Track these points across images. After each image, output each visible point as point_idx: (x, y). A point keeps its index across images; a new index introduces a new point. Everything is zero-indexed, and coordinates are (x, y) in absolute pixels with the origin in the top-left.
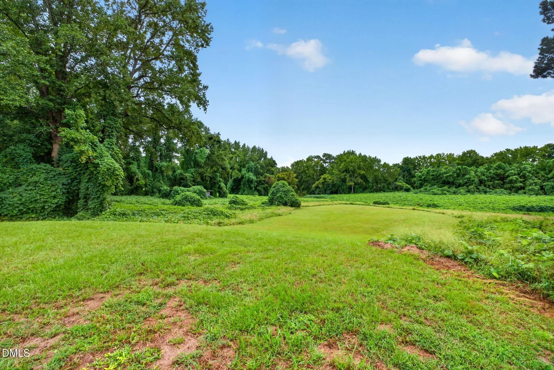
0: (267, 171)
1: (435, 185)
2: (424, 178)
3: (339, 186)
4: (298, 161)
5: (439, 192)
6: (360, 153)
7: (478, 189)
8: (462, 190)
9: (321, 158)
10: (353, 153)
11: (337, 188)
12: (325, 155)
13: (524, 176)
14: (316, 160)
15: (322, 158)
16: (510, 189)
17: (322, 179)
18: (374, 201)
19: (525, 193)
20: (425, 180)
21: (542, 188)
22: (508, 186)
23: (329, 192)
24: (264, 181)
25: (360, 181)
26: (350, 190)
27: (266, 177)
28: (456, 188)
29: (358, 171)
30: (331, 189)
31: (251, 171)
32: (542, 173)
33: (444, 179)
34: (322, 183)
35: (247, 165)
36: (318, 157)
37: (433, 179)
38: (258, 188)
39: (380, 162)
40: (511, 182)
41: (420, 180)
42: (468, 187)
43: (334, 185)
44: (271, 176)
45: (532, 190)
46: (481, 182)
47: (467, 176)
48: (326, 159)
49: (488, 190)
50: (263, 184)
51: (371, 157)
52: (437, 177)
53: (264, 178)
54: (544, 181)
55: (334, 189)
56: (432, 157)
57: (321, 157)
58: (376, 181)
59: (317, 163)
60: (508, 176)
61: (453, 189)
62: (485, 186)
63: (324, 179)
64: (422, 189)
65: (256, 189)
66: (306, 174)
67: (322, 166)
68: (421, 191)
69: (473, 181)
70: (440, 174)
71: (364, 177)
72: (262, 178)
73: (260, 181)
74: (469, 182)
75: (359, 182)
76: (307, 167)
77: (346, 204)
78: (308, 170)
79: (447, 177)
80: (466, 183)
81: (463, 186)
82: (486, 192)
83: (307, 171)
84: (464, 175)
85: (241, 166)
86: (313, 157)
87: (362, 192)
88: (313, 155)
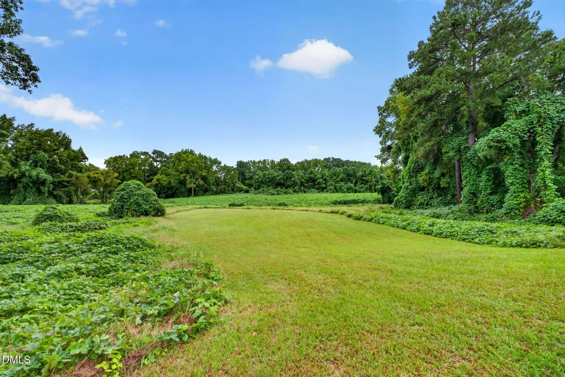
0: (72, 167)
1: (270, 186)
2: (261, 181)
3: (177, 189)
4: (116, 157)
5: (275, 192)
6: (200, 154)
7: (300, 189)
8: (290, 191)
9: (150, 155)
10: (192, 152)
11: (173, 191)
12: (155, 152)
13: (325, 180)
14: (142, 157)
15: (152, 155)
16: (318, 189)
17: (155, 180)
18: (230, 203)
19: (327, 192)
20: (262, 182)
21: (335, 188)
22: (317, 186)
23: (164, 195)
24: (68, 182)
25: (202, 182)
26: (189, 193)
27: (71, 176)
28: (286, 189)
29: (200, 172)
30: (166, 192)
31: (41, 166)
32: (334, 177)
33: (277, 181)
34: (155, 185)
35: (32, 157)
36: (145, 154)
37: (269, 181)
38: (55, 193)
39: (221, 164)
40: (319, 183)
41: (258, 182)
42: (294, 187)
43: (170, 188)
44: (79, 174)
45: (330, 189)
46: (302, 184)
47: (293, 179)
48: (157, 157)
49: (306, 190)
50: (65, 186)
51: (211, 158)
52: (272, 179)
53: (68, 177)
54: (336, 183)
55: (171, 192)
56: (260, 162)
57: (150, 153)
58: (217, 182)
59: (146, 160)
60: (317, 180)
61: (284, 190)
62: (304, 187)
63: (158, 180)
64: (260, 190)
65: (51, 194)
66: (131, 173)
67: (151, 165)
68: (259, 192)
69: (297, 183)
70: (274, 177)
71: (204, 179)
72: (64, 178)
73: (60, 183)
74: (294, 185)
75: (201, 184)
76: (132, 165)
77: (200, 208)
78: (133, 168)
79: (279, 179)
80: (292, 184)
81: (290, 187)
82: (305, 192)
83: (132, 170)
84: (291, 178)
85: (17, 157)
86: (138, 154)
87: (203, 195)
88: (139, 151)
